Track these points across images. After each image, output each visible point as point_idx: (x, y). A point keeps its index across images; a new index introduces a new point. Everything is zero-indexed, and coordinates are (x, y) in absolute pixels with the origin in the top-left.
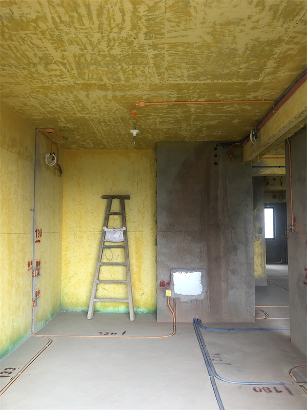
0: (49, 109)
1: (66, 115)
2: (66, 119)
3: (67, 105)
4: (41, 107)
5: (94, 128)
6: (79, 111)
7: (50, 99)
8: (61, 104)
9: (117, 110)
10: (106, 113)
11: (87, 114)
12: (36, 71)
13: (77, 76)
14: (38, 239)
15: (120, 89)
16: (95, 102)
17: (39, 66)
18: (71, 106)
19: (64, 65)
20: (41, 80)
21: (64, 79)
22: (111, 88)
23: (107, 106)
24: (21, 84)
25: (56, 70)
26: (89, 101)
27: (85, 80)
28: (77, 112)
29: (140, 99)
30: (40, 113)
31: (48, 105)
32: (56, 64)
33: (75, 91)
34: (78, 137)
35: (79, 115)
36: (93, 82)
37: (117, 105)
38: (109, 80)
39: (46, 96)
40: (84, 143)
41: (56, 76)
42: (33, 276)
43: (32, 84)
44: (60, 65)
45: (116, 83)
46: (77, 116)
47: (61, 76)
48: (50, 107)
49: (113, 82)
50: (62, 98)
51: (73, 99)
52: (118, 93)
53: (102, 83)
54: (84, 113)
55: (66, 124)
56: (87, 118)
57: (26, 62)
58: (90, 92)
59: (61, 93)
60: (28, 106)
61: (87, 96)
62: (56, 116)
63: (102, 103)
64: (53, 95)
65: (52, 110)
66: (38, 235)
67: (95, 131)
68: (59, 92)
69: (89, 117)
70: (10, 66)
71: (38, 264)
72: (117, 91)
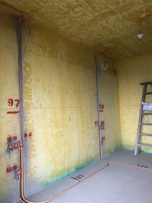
0: (94, 38)
1: (104, 39)
2: (106, 42)
3: (101, 32)
4: (89, 38)
5: (125, 43)
6: (110, 34)
7: (90, 31)
8: (97, 33)
9: (131, 26)
10: (126, 30)
11: (115, 35)
12: (71, 16)
13: (93, 11)
14: (101, 110)
15: (123, 10)
16: (115, 25)
17: (70, 12)
18: (103, 33)
19: (81, 6)
20: (77, 21)
21: (88, 16)
22: (117, 11)
23: (123, 25)
24: (71, 28)
25: (79, 11)
26: (111, 25)
27: (99, 11)
28: (109, 35)
29: (142, 12)
30: (91, 42)
31: (91, 35)
32: (77, 7)
33: (98, 22)
34: (120, 51)
35: (111, 37)
36: (104, 11)
37: (129, 22)
38: (113, 6)
39: (87, 30)
40: (126, 54)
41: (82, 15)
42: (99, 129)
43: (75, 25)
44: (79, 7)
45: (118, 6)
46: (110, 38)
47: (84, 14)
48: (93, 37)
49: (116, 6)
50: (95, 28)
51: (101, 28)
52: (124, 14)
53: (110, 10)
54: (113, 34)
55: (108, 45)
56: (117, 37)
57: (63, 13)
58: (107, 19)
59: (92, 26)
60: (83, 39)
61: (107, 22)
62: (100, 41)
63: (119, 24)
64: (89, 29)
65: (95, 38)
66: (101, 107)
67: (127, 44)
68: (91, 25)
69: (117, 36)
70: (59, 19)
71: (103, 123)
72: (123, 12)
